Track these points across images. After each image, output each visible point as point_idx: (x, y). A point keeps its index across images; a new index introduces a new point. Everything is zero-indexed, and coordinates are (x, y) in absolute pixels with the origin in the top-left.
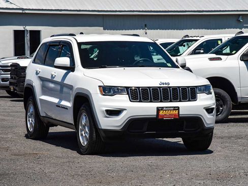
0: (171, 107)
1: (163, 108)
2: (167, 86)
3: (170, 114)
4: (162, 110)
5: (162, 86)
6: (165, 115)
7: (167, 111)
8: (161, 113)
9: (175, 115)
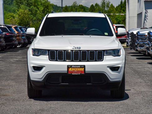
0: (78, 65)
1: (72, 66)
2: (78, 49)
3: (77, 71)
4: (71, 67)
5: (75, 49)
6: (74, 71)
7: (75, 68)
8: (70, 69)
9: (81, 71)
